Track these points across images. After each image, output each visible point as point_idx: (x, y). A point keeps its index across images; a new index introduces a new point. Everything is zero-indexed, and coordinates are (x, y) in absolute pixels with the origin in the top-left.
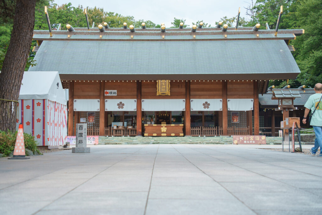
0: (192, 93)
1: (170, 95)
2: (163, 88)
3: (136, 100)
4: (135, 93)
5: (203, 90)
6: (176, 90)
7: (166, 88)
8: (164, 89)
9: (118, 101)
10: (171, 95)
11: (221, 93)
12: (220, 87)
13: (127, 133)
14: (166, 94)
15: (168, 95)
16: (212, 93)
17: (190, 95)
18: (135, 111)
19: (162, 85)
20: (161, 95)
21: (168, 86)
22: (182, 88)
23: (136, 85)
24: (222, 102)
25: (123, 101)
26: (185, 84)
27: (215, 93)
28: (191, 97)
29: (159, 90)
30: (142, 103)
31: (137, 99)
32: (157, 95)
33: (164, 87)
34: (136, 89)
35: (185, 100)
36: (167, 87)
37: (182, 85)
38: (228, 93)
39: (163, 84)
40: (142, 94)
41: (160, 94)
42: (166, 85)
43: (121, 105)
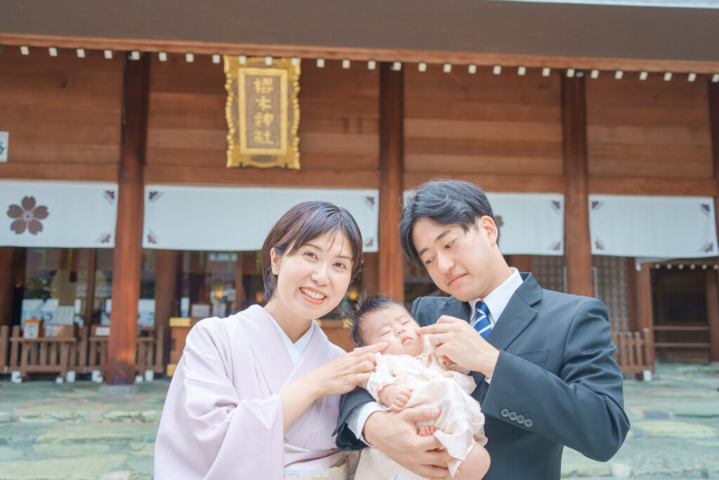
0: (412, 160)
1: (297, 165)
2: (263, 128)
3: (114, 187)
4: (112, 151)
5: (468, 147)
6: (332, 141)
7: (276, 129)
8: (267, 134)
9: (15, 191)
10: (304, 168)
11: (554, 164)
12: (550, 132)
13: (93, 359)
14: (281, 164)
15: (286, 169)
16: (511, 162)
17: (402, 169)
18: (106, 245)
19: (253, 109)
20: (249, 167)
21: (290, 119)
22: (360, 131)
23: (118, 111)
24: (561, 211)
25: (43, 191)
26: (376, 116)
27: (526, 162)
28: (407, 178)
29: (237, 136)
30: (149, 206)
31: (121, 180)
32: (230, 164)
33: (268, 119)
34: (115, 132)
35: (375, 193)
36: (284, 124)
37: (360, 120)
38: (594, 167)
39: (264, 103)
40: (150, 156)
41: (246, 163)
42: (275, 111)
43: (28, 216)
